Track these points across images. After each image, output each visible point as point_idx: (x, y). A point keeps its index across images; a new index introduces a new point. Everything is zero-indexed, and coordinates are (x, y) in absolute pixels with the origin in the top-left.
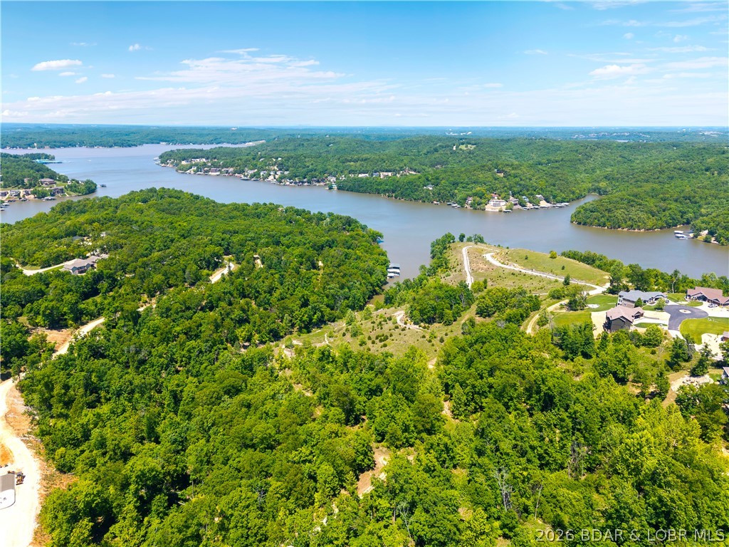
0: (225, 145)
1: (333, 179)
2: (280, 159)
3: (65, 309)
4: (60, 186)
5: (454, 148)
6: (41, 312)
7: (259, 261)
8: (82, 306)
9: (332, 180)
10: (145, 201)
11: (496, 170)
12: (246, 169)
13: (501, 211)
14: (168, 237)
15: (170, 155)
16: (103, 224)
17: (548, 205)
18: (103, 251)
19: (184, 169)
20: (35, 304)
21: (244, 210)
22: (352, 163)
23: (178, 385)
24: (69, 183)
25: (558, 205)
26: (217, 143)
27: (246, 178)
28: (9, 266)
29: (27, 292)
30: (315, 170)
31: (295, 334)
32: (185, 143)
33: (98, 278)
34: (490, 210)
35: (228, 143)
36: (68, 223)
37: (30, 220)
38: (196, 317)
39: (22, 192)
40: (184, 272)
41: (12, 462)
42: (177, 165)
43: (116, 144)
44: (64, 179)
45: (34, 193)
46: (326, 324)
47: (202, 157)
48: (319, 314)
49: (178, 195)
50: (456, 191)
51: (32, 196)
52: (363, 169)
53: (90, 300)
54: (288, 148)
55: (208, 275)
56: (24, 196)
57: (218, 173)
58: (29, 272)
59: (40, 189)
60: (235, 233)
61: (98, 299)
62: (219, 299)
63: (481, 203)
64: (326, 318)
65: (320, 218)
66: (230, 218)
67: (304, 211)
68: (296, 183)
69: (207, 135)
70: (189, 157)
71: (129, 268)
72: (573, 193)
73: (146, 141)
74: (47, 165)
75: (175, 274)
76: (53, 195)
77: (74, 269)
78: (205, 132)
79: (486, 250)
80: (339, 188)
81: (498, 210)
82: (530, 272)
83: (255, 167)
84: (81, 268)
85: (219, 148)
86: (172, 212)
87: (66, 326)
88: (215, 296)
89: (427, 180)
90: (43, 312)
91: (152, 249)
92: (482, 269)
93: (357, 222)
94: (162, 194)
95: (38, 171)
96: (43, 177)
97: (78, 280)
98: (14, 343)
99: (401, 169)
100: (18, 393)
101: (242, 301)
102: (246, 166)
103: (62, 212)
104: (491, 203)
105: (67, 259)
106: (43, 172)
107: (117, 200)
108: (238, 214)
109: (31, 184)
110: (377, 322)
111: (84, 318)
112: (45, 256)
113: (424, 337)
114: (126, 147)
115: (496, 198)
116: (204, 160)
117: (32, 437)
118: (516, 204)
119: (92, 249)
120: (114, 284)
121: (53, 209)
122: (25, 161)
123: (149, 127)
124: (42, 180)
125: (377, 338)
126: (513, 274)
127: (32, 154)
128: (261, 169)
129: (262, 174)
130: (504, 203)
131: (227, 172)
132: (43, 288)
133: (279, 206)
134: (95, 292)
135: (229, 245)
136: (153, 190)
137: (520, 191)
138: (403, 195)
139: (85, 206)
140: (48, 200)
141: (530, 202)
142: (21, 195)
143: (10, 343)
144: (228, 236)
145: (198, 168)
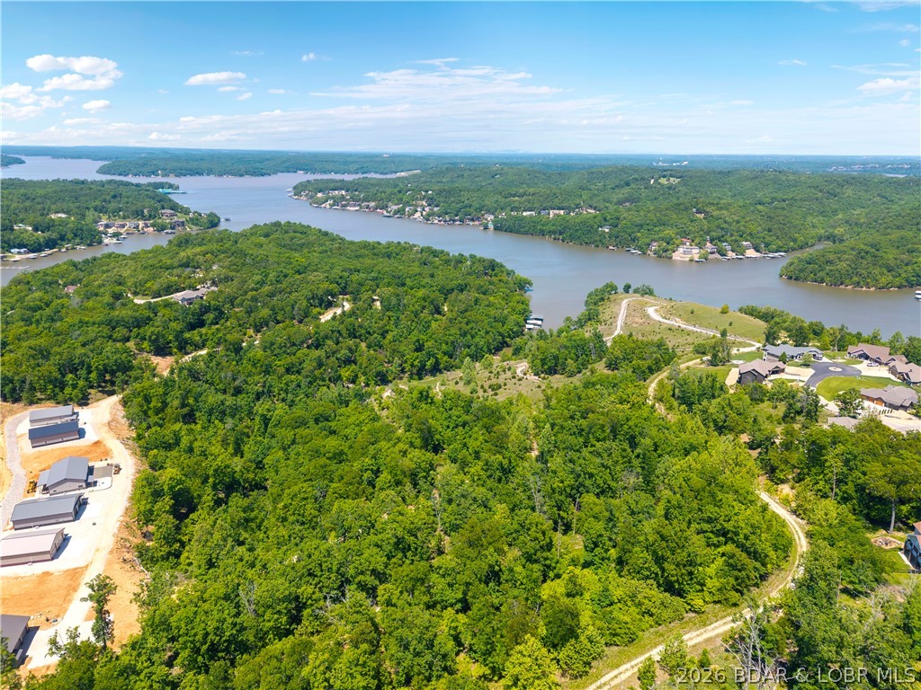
0: (369, 176)
1: (490, 217)
2: (430, 192)
3: (171, 338)
4: (180, 218)
5: (652, 181)
6: (147, 337)
7: (378, 303)
8: (187, 335)
9: (489, 219)
10: (267, 236)
11: (694, 210)
12: (390, 204)
13: (691, 260)
14: (281, 272)
15: (306, 186)
16: (216, 256)
17: (758, 255)
18: (214, 283)
19: (320, 203)
20: (142, 330)
21: (374, 248)
22: (516, 198)
23: (269, 410)
24: (191, 215)
25: (771, 255)
26: (363, 173)
27: (388, 214)
28: (121, 295)
29: (136, 318)
30: (470, 206)
31: (405, 380)
32: (325, 172)
33: (206, 309)
34: (679, 258)
35: (376, 172)
36: (183, 254)
37: (146, 252)
38: (299, 354)
39: (141, 224)
40: (293, 309)
41: (112, 458)
42: (312, 197)
43: (247, 173)
44: (187, 212)
45: (153, 226)
46: (441, 373)
47: (342, 189)
48: (432, 361)
49: (304, 230)
50: (639, 234)
51: (151, 229)
52: (529, 205)
53: (196, 332)
54: (444, 180)
55: (320, 314)
56: (142, 229)
57: (357, 208)
58: (139, 301)
59: (160, 221)
60: (355, 271)
61: (203, 330)
62: (327, 337)
63: (667, 250)
64: (442, 366)
65: (460, 260)
66: (357, 257)
67: (442, 252)
68: (445, 221)
69: (353, 162)
70: (326, 188)
71: (238, 301)
72: (795, 240)
73: (281, 169)
74: (170, 196)
75: (283, 309)
76: (173, 228)
77: (183, 300)
78: (351, 159)
79: (650, 303)
80: (496, 228)
81: (688, 259)
82: (691, 328)
83: (400, 201)
84: (190, 299)
85: (364, 178)
86: (294, 247)
87: (170, 354)
88: (322, 334)
89: (605, 220)
90: (150, 337)
91: (262, 283)
92: (637, 323)
93: (502, 266)
94: (286, 228)
95: (159, 202)
96: (163, 208)
97: (185, 311)
98: (119, 361)
99: (578, 206)
100: (121, 408)
101: (351, 342)
102: (390, 201)
103: (179, 245)
104: (681, 250)
105: (177, 291)
106: (165, 202)
107: (237, 234)
108: (367, 252)
109: (150, 216)
110: (495, 372)
111: (189, 348)
112: (156, 287)
113: (539, 387)
114: (258, 176)
115: (688, 244)
116: (343, 192)
117: (130, 442)
118: (713, 253)
119: (203, 281)
120: (220, 316)
121: (170, 241)
122: (147, 190)
123: (287, 153)
124: (163, 211)
125: (490, 387)
126: (670, 329)
127: (155, 183)
128: (407, 204)
129: (407, 209)
130: (698, 251)
131: (368, 207)
132: (152, 315)
133: (415, 246)
134: (202, 324)
135: (346, 283)
136: (277, 224)
137: (721, 237)
138: (572, 238)
139: (203, 239)
140: (167, 233)
141: (733, 251)
142: (140, 227)
143: (116, 361)
144: (346, 274)
145: (335, 201)
